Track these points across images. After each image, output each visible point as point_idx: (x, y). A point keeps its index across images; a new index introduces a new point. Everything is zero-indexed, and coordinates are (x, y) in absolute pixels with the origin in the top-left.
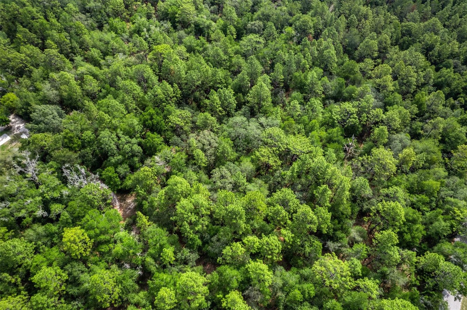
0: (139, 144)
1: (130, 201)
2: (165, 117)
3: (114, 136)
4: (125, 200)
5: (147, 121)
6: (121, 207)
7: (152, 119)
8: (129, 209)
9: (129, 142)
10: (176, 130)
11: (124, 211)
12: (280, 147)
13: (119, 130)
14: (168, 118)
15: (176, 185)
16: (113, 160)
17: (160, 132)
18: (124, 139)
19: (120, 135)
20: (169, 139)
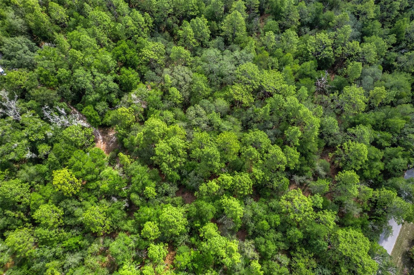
0: (115, 81)
1: (112, 134)
2: (138, 50)
3: (89, 74)
4: (107, 134)
5: (120, 56)
6: (104, 140)
7: (125, 53)
8: (112, 142)
9: (104, 80)
10: (151, 64)
11: (107, 144)
12: (254, 85)
13: (93, 67)
14: (141, 52)
15: (153, 128)
16: (91, 98)
17: (134, 67)
18: (100, 76)
19: (95, 73)
20: (144, 73)
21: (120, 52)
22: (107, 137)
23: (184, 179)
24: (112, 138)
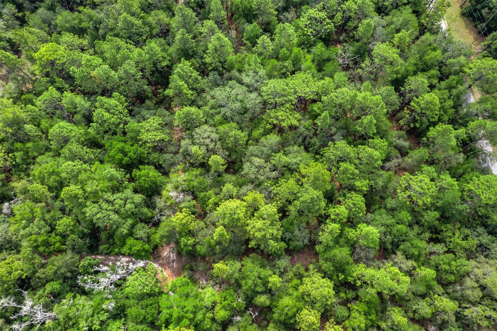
0: (136, 191)
1: (166, 253)
4: (160, 256)
12: (291, 101)
14: (140, 140)
21: (120, 156)
22: (163, 259)
23: (291, 243)
24: (169, 257)
